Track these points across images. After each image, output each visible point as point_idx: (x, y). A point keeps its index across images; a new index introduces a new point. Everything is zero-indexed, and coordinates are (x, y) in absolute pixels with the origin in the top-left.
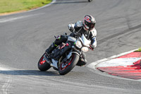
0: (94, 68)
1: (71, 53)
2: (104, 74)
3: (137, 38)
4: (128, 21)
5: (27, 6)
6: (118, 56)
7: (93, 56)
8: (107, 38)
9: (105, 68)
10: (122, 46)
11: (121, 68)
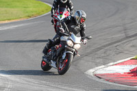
0: (92, 74)
1: (65, 54)
2: (101, 81)
3: (133, 46)
4: (125, 30)
5: (27, 14)
6: (116, 63)
7: (90, 63)
8: (105, 46)
9: (102, 75)
10: (120, 53)
11: (118, 75)
